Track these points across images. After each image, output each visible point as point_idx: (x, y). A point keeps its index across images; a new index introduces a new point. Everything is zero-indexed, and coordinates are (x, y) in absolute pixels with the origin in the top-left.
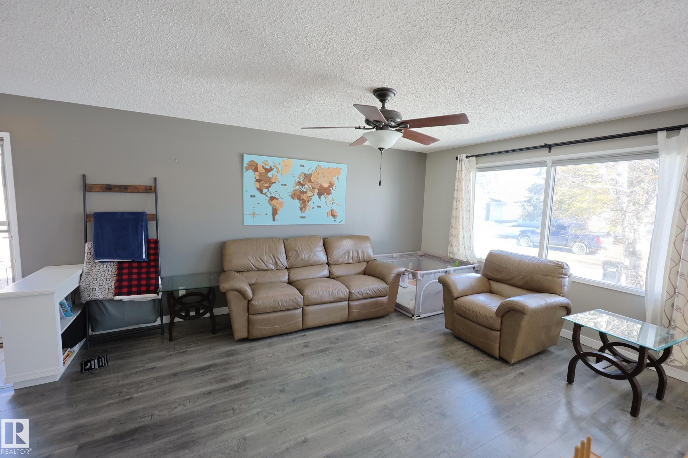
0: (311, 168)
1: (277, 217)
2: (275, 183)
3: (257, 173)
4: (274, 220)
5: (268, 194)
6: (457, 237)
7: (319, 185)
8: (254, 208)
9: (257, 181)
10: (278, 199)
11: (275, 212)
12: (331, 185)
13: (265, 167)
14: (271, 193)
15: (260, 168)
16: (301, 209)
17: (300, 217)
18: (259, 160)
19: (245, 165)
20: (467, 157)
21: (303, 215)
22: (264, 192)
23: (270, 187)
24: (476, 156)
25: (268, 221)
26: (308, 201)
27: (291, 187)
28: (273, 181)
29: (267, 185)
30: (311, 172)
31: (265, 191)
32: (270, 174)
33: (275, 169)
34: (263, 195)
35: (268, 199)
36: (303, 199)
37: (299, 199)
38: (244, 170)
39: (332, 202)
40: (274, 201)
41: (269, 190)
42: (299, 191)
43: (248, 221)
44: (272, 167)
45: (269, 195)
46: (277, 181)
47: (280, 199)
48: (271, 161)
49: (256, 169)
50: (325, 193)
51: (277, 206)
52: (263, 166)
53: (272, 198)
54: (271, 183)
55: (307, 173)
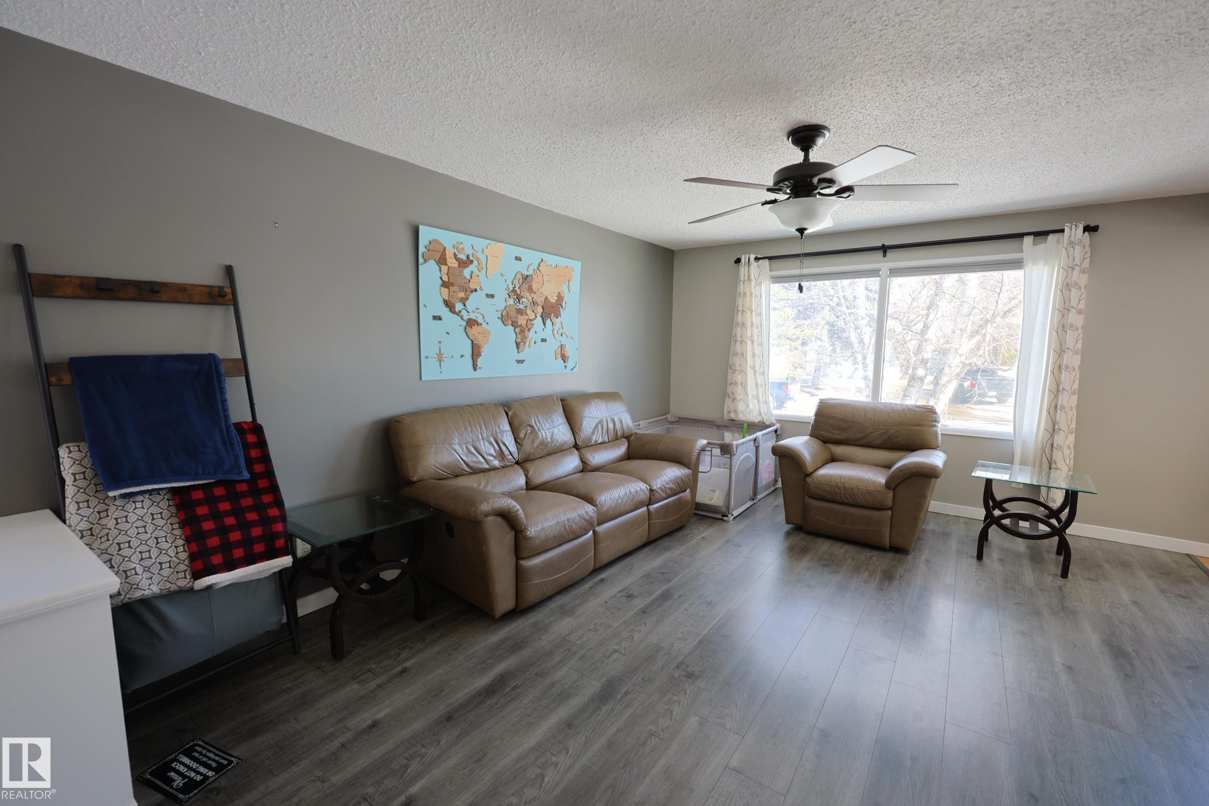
0: (532, 264)
1: (480, 361)
2: (476, 290)
3: (444, 268)
4: (475, 369)
5: (464, 313)
6: (744, 386)
7: (544, 299)
8: (440, 342)
9: (445, 285)
10: (481, 324)
11: (476, 352)
12: (560, 298)
13: (459, 256)
14: (468, 312)
15: (450, 258)
16: (518, 344)
17: (516, 361)
18: (448, 239)
19: (422, 249)
20: (757, 259)
21: (520, 357)
22: (457, 309)
23: (467, 299)
24: (770, 258)
25: (463, 370)
26: (529, 330)
27: (502, 301)
28: (472, 286)
29: (462, 295)
30: (530, 272)
31: (459, 307)
32: (466, 272)
33: (475, 263)
34: (456, 316)
35: (464, 323)
36: (521, 326)
37: (514, 324)
38: (421, 260)
39: (561, 331)
40: (475, 330)
41: (465, 306)
42: (514, 309)
43: (430, 372)
44: (471, 258)
45: (466, 318)
46: (479, 287)
47: (484, 325)
48: (470, 244)
49: (442, 261)
50: (552, 315)
51: (480, 340)
52: (455, 255)
53: (471, 323)
54: (470, 290)
55: (526, 273)
